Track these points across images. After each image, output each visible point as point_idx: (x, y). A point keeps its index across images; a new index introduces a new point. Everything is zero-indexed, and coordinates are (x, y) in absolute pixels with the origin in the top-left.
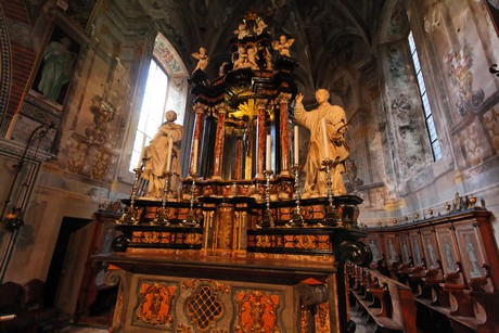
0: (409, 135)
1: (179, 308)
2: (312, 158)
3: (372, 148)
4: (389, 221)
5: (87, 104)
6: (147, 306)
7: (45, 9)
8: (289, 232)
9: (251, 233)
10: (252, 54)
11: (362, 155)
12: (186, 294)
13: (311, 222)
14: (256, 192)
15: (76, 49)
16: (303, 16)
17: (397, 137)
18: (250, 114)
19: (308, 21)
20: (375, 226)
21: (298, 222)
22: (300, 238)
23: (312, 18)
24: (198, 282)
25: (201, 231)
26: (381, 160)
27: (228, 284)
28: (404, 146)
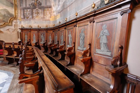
4: (51, 25)
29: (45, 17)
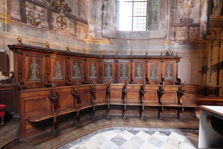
29: (77, 34)
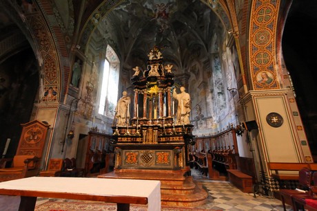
0: (221, 96)
1: (139, 158)
2: (179, 112)
3: (208, 101)
4: (213, 133)
5: (85, 86)
6: (129, 159)
7: (72, 49)
8: (171, 136)
9: (159, 137)
10: (156, 68)
11: (204, 103)
12: (141, 155)
13: (178, 133)
14: (159, 123)
15: (81, 63)
16: (177, 35)
17: (217, 97)
18: (155, 92)
19: (179, 36)
20: (208, 135)
21: (174, 133)
22: (175, 138)
23: (182, 35)
24: (145, 151)
25: (142, 137)
26: (211, 106)
27: (154, 151)
28: (219, 101)
29: (207, 126)
